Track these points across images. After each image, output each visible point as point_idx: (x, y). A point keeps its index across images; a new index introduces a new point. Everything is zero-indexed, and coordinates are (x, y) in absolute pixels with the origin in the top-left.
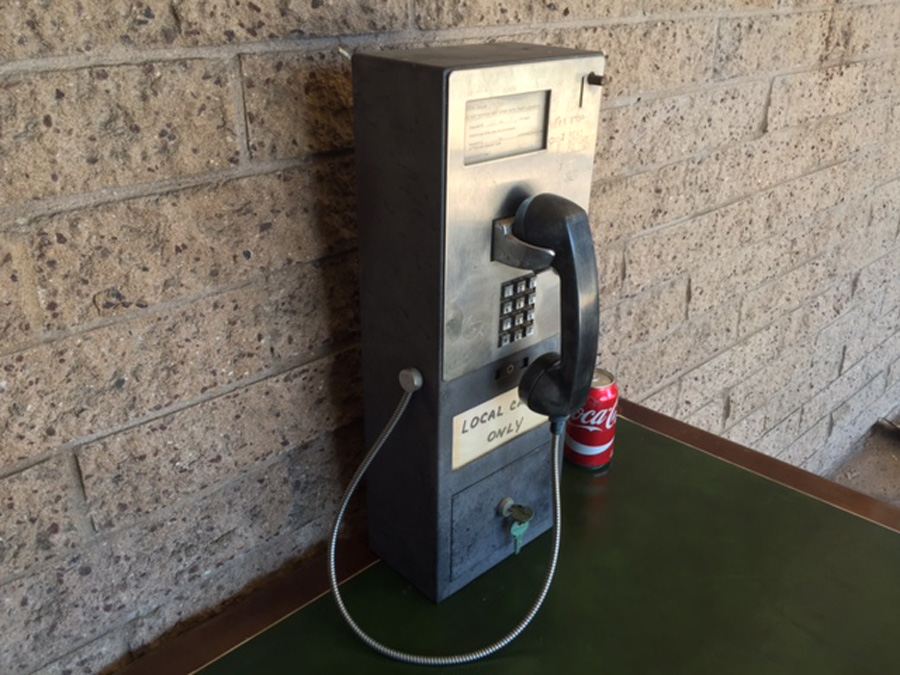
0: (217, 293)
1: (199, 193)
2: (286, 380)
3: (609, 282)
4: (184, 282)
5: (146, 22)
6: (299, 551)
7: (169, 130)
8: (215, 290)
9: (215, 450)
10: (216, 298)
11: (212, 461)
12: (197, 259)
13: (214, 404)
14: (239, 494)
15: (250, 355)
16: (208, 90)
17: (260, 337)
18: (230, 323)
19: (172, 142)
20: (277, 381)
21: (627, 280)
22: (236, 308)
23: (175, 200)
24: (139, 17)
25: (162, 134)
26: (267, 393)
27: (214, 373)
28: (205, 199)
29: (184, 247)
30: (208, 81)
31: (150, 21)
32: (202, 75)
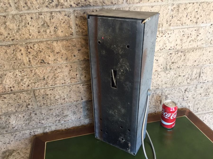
0: (67, 64)
1: (63, 41)
2: (83, 85)
3: (194, 77)
4: (58, 60)
5: (52, 3)
6: (86, 124)
7: (56, 27)
8: (66, 63)
9: (64, 97)
10: (66, 64)
11: (63, 99)
12: (62, 55)
13: (65, 87)
14: (70, 108)
15: (74, 78)
16: (66, 18)
17: (77, 75)
18: (69, 70)
19: (57, 29)
20: (80, 85)
21: (201, 77)
22: (71, 67)
23: (57, 42)
24: (50, 2)
25: (55, 27)
26: (78, 87)
27: (65, 81)
28: (65, 42)
29: (59, 52)
30: (66, 16)
31: (53, 2)
32: (64, 15)
